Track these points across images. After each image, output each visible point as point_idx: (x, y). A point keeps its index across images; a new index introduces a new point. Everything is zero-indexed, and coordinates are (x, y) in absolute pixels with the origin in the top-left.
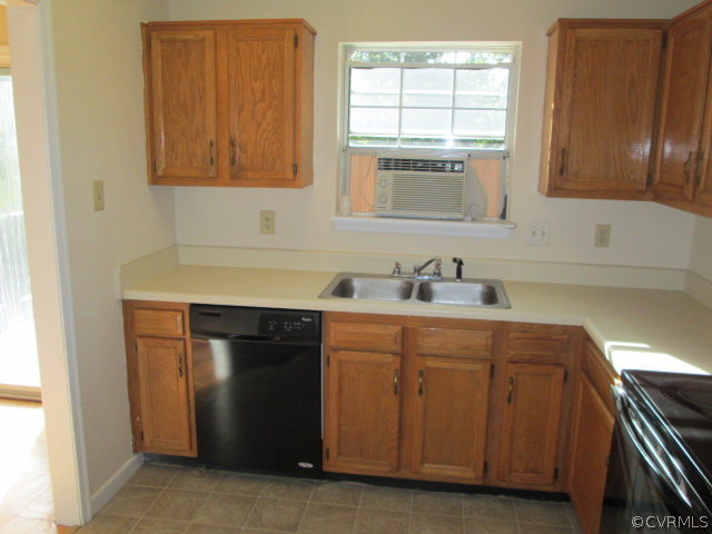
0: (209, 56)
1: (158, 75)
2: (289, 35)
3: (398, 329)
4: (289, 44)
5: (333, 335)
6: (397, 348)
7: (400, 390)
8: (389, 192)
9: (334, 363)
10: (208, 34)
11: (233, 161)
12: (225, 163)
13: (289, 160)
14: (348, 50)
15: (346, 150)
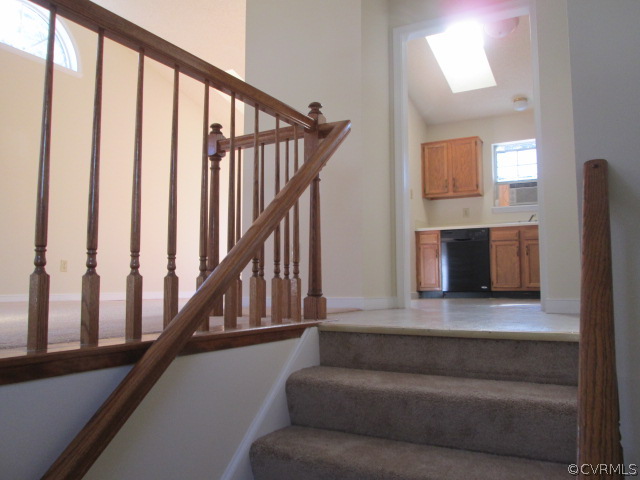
0: (445, 152)
1: (427, 160)
2: (473, 141)
3: (516, 231)
4: (473, 145)
5: (494, 236)
6: (516, 238)
7: (519, 254)
8: (515, 196)
9: (494, 247)
10: (445, 144)
11: (454, 185)
12: (451, 187)
13: (475, 183)
14: (495, 147)
15: (497, 184)
